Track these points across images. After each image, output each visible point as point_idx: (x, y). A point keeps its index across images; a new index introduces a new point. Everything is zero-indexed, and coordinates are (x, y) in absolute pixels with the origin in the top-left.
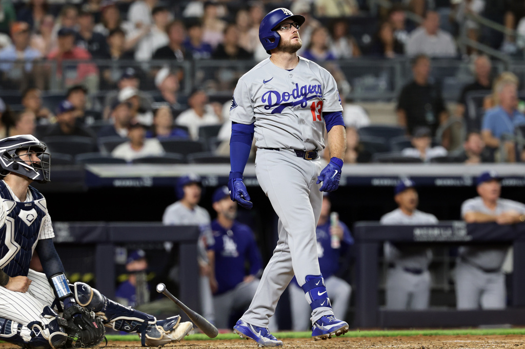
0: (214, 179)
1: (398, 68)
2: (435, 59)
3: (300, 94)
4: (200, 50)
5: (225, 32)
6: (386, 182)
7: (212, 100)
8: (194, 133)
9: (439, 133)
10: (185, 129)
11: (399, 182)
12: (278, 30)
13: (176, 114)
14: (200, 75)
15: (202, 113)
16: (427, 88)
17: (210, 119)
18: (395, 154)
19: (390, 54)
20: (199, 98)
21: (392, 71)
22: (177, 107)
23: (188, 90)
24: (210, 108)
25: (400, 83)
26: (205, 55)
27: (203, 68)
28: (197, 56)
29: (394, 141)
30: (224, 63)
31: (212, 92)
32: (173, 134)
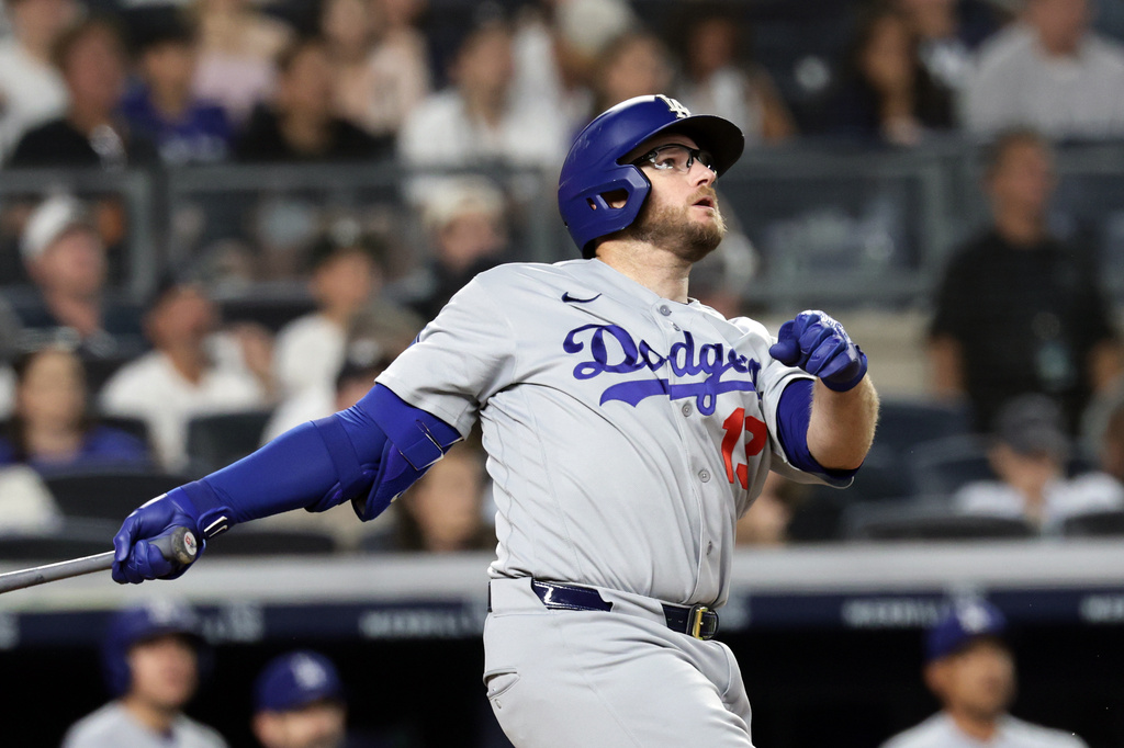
0: (247, 614)
1: (934, 180)
2: (1072, 144)
3: (696, 362)
4: (185, 132)
5: (284, 63)
6: (898, 614)
7: (234, 315)
8: (170, 442)
9: (1097, 423)
10: (135, 429)
11: (946, 611)
12: (644, 165)
13: (97, 372)
14: (187, 222)
15: (197, 367)
16: (1044, 254)
17: (230, 390)
18: (929, 507)
19: (902, 129)
20: (183, 310)
21: (911, 195)
22: (103, 345)
23: (142, 280)
24: (228, 347)
25: (943, 237)
26: (206, 148)
27: (199, 198)
28: (175, 151)
29: (925, 458)
30: (276, 177)
31: (235, 285)
32: (89, 447)
